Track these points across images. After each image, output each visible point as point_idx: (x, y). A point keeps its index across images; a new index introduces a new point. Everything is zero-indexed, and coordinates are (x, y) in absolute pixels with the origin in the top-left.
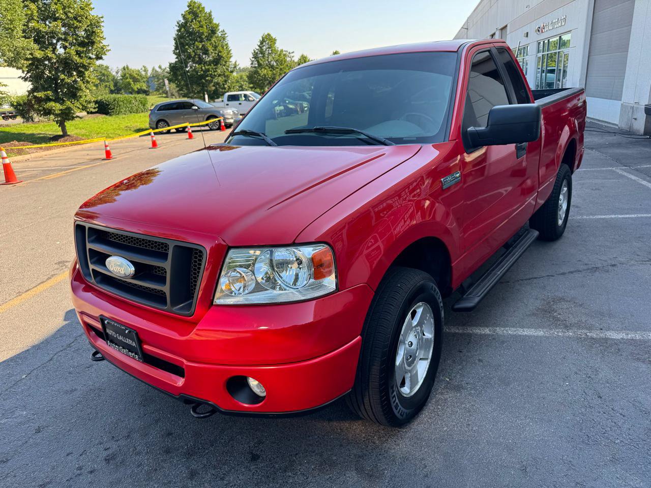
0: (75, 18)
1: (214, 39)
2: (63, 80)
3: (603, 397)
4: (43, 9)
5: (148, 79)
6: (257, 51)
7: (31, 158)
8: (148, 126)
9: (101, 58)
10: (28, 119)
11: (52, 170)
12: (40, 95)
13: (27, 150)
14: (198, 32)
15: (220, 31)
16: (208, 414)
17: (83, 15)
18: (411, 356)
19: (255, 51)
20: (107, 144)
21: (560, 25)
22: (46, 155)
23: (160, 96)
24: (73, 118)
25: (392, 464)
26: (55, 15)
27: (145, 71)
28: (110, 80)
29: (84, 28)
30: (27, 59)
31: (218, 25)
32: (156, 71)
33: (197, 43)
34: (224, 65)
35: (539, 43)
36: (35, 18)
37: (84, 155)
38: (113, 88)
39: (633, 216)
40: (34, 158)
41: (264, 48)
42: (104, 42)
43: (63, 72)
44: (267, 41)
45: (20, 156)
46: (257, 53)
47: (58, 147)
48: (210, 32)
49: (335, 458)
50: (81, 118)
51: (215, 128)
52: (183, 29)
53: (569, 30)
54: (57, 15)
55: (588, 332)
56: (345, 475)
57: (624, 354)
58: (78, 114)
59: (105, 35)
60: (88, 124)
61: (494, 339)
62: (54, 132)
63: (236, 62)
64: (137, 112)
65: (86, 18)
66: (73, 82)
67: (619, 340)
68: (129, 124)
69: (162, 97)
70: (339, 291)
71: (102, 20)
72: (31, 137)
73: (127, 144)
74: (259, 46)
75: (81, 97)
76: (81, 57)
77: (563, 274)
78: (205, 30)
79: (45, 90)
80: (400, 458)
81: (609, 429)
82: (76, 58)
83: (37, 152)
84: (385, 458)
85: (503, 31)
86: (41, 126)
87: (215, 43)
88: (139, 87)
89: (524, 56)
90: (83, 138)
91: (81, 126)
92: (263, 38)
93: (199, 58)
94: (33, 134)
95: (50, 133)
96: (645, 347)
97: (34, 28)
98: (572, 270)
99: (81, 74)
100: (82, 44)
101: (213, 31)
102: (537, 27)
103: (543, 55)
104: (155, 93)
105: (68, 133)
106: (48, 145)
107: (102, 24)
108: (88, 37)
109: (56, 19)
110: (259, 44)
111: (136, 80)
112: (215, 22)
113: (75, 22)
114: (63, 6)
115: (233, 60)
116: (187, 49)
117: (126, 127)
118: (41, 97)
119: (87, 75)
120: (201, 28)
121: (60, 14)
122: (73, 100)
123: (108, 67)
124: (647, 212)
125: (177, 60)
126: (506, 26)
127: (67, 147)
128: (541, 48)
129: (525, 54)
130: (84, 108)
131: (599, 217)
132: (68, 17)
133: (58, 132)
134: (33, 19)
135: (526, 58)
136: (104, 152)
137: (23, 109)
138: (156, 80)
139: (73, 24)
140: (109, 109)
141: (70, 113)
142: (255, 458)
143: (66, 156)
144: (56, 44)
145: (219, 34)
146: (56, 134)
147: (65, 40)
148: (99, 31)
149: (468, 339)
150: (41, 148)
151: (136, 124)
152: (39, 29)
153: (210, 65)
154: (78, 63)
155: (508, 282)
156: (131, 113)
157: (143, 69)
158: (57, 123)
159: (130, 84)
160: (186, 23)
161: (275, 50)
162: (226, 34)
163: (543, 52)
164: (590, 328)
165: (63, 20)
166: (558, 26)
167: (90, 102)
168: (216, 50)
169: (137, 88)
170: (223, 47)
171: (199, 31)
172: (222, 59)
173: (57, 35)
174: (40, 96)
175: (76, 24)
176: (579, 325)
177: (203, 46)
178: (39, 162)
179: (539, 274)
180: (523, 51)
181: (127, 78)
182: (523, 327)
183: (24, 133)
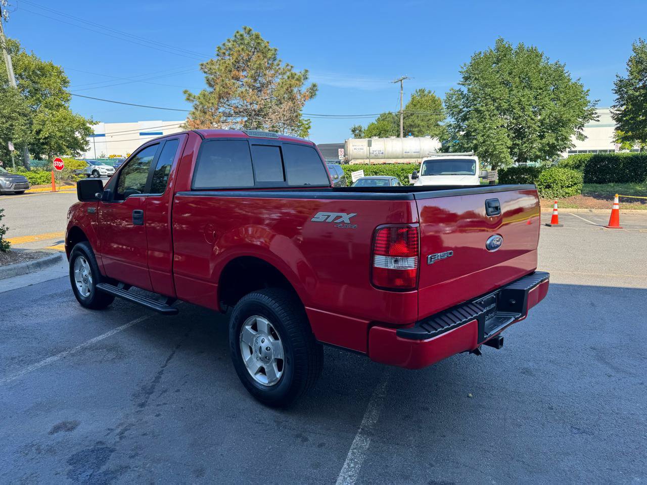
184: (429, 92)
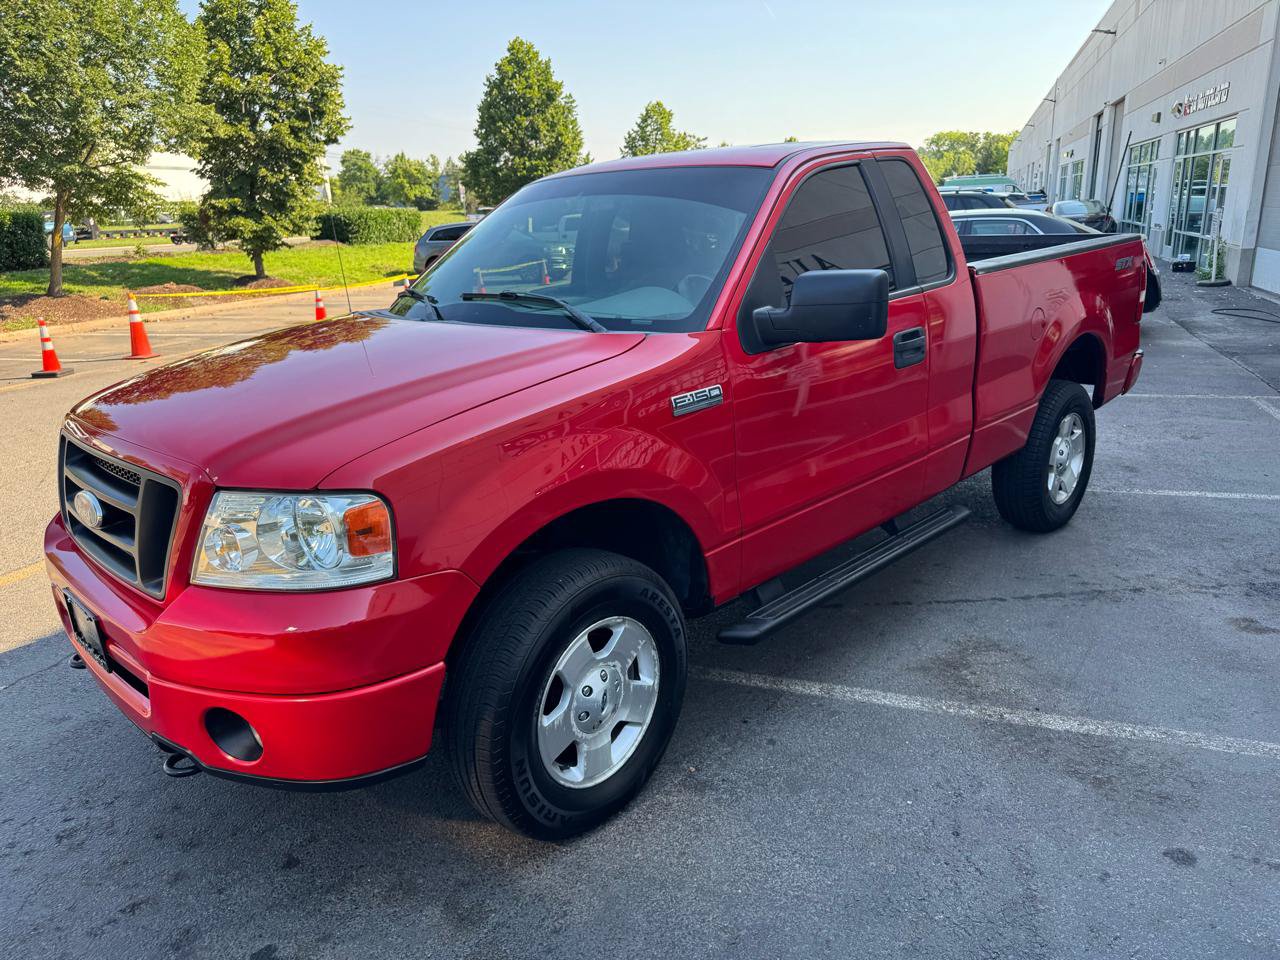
0: (294, 70)
1: (551, 110)
2: (264, 178)
3: (962, 836)
4: (241, 52)
5: (438, 179)
6: (634, 135)
7: (196, 314)
8: (411, 267)
9: (335, 141)
10: (207, 245)
11: (219, 337)
12: (222, 203)
13: (190, 299)
14: (523, 96)
15: (563, 95)
16: (189, 771)
17: (309, 65)
18: (588, 714)
19: (630, 136)
20: (319, 296)
21: (1217, 99)
22: (221, 311)
23: (456, 211)
24: (276, 247)
25: (510, 905)
26: (260, 63)
27: (433, 164)
28: (370, 178)
29: (307, 87)
30: (204, 140)
31: (561, 85)
32: (453, 165)
33: (518, 117)
34: (567, 160)
35: (1180, 135)
36: (226, 67)
37: (283, 315)
38: (373, 194)
39: (1237, 496)
40: (200, 315)
41: (649, 128)
42: (344, 113)
43: (266, 164)
44: (655, 118)
45: (176, 311)
46: (634, 139)
47: (243, 296)
48: (544, 97)
49: (421, 881)
50: (290, 247)
51: (531, 277)
52: (495, 92)
53: (1234, 111)
54: (263, 64)
55: (1009, 711)
56: (421, 911)
57: (1053, 761)
58: (284, 240)
59: (346, 98)
60: (306, 259)
61: (821, 705)
62: (244, 269)
63: (588, 154)
64: (400, 240)
65: (314, 69)
66: (282, 181)
67: (1059, 732)
68: (379, 262)
69: (459, 214)
70: (397, 579)
71: (341, 73)
72: (202, 277)
73: (367, 298)
74: (639, 126)
75: (293, 209)
76: (298, 138)
77: (1027, 598)
78: (536, 94)
79: (231, 194)
80: (530, 895)
81: (937, 893)
82: (290, 140)
83: (206, 304)
84: (505, 892)
85: (1119, 108)
86: (225, 258)
87: (553, 118)
88: (419, 194)
89: (1151, 160)
90: (292, 283)
91: (293, 261)
92: (647, 110)
93: (522, 145)
94: (208, 272)
95: (236, 272)
96: (1101, 753)
97: (221, 85)
98: (1050, 591)
99: (297, 169)
100: (302, 116)
101: (550, 97)
102: (1177, 102)
103: (1185, 159)
104: (448, 205)
105: (266, 273)
106: (229, 292)
107: (340, 81)
108: (313, 104)
109: (261, 70)
110: (639, 121)
111: (414, 181)
112: (554, 79)
113: (293, 75)
114: (276, 47)
115: (584, 151)
116: (500, 128)
117: (373, 266)
118: (222, 208)
119: (306, 171)
120: (528, 90)
121: (269, 62)
122: (278, 215)
123: (368, 156)
124: (1272, 490)
125: (481, 147)
126: (1122, 100)
127: (260, 299)
128: (1183, 146)
129: (1154, 157)
130: (296, 229)
131: (1167, 493)
132: (282, 67)
133: (251, 270)
134: (222, 70)
135: (1156, 163)
136: (313, 311)
137: (198, 226)
138: (452, 182)
139: (290, 80)
140: (349, 232)
141: (270, 237)
142: (291, 863)
143: (252, 315)
144: (259, 113)
145: (561, 101)
146: (247, 273)
147: (275, 108)
148: (333, 93)
149: (771, 701)
150: (214, 298)
151: (391, 262)
152: (229, 87)
153: (541, 159)
154: (292, 149)
155: (910, 603)
156: (388, 240)
157: (431, 160)
158: (249, 254)
159: (402, 187)
160: (502, 80)
161: (669, 134)
162: (574, 101)
163: (1186, 154)
164: (1014, 706)
165: (274, 72)
166: (1214, 102)
167: (307, 219)
168: (554, 131)
169: (415, 196)
170: (567, 127)
171: (524, 94)
172: (563, 148)
173: (260, 99)
174: (220, 205)
175: (296, 79)
176: (995, 699)
177: (531, 122)
178: (204, 323)
179: (979, 594)
180: (1150, 149)
181: (398, 177)
182: (887, 689)
183: (193, 270)
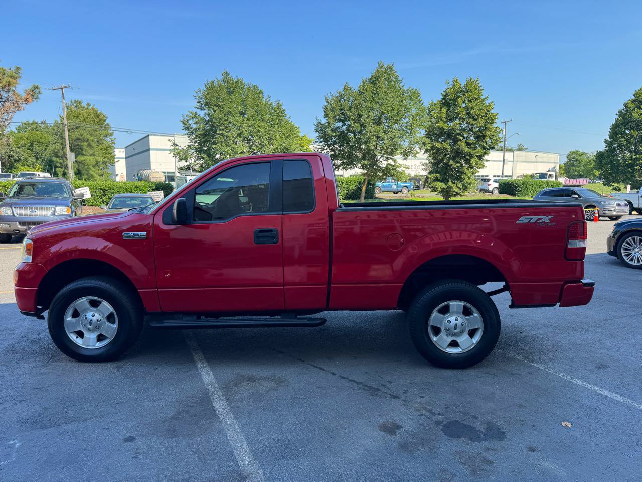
2: (452, 165)
12: (431, 176)
70: (30, 263)
75: (464, 179)
122: (456, 181)
184: (89, 105)
